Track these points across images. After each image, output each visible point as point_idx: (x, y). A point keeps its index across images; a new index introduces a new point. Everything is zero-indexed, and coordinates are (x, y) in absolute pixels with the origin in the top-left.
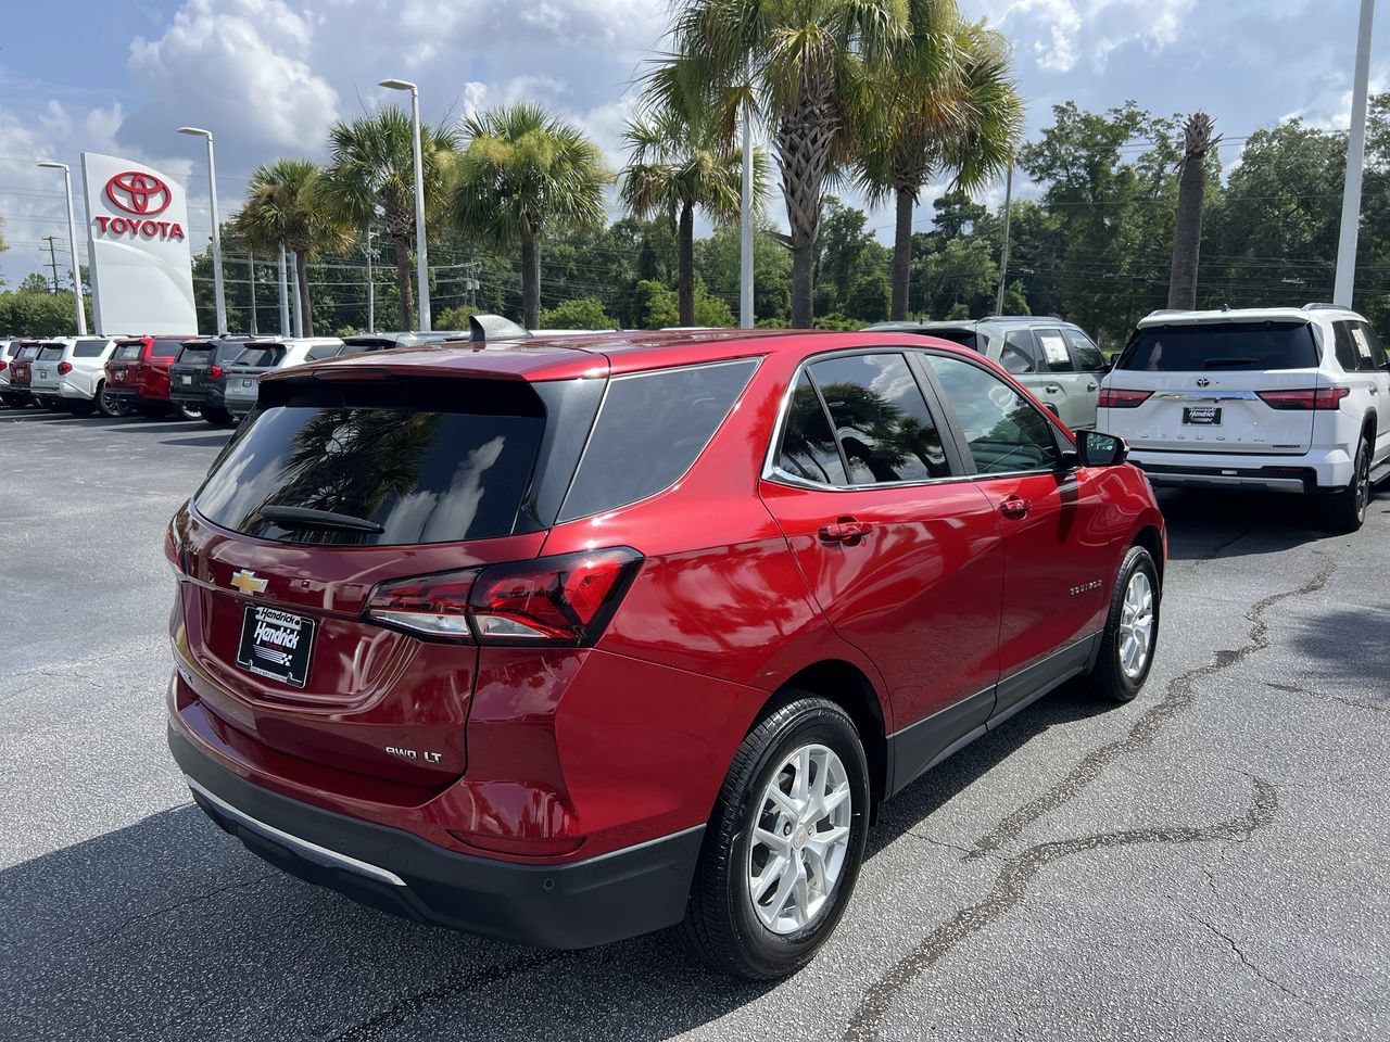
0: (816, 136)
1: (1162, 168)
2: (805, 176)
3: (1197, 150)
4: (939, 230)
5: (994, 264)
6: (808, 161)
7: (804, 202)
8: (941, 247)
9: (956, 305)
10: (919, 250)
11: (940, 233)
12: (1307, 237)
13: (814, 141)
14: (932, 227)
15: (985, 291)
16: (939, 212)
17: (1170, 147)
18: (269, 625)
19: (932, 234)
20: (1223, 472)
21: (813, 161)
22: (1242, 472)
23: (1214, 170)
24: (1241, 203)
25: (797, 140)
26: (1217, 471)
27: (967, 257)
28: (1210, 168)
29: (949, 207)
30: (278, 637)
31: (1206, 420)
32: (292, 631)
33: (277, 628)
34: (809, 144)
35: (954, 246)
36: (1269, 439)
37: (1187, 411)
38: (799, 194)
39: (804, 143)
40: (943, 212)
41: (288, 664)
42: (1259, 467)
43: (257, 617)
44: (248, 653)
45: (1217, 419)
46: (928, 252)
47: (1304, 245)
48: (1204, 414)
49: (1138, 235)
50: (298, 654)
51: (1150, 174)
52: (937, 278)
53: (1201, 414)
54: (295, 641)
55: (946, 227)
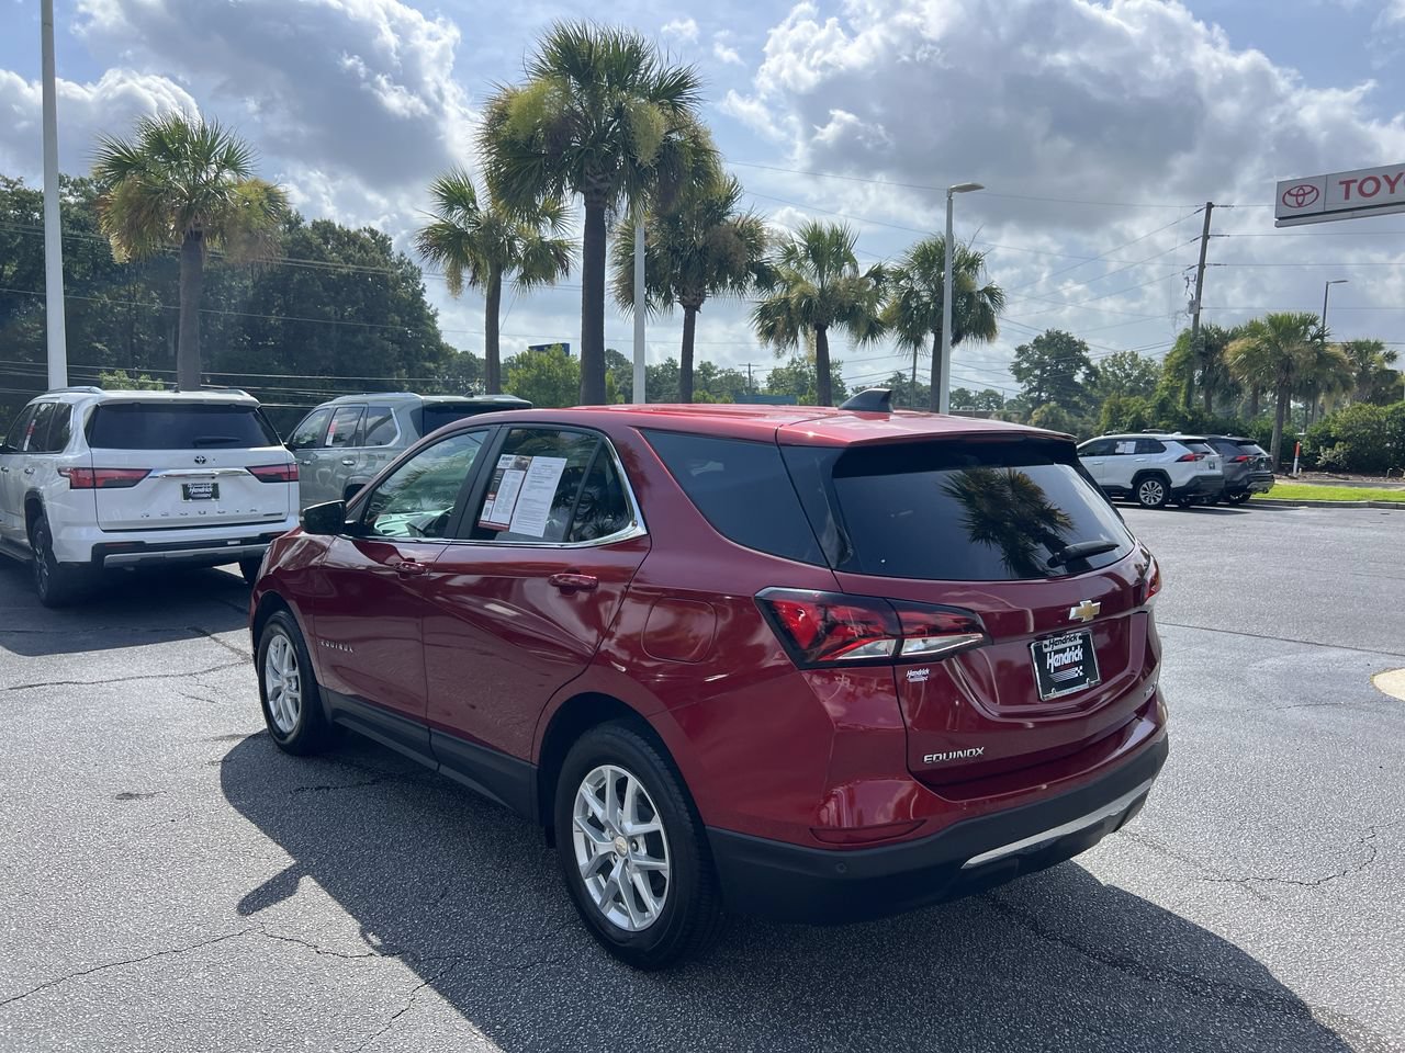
18: (1057, 652)
20: (229, 543)
22: (245, 541)
26: (223, 543)
30: (1066, 658)
31: (206, 495)
32: (1076, 647)
33: (1063, 651)
36: (262, 509)
37: (185, 487)
41: (1081, 674)
42: (257, 535)
43: (1045, 650)
44: (1049, 684)
45: (215, 494)
48: (202, 490)
50: (1086, 662)
53: (200, 490)
54: (1080, 654)
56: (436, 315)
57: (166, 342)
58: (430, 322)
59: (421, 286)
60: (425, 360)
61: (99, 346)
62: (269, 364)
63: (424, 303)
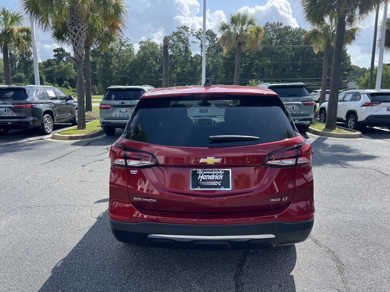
0: (83, 28)
1: (121, 48)
2: (80, 40)
3: (167, 45)
4: (56, 59)
5: (75, 70)
6: (80, 35)
7: (80, 48)
8: (58, 64)
9: (65, 81)
10: (51, 64)
11: (57, 60)
12: (157, 69)
13: (82, 29)
14: (53, 58)
15: (73, 78)
16: (55, 53)
17: (122, 42)
19: (54, 60)
21: (82, 36)
23: (132, 50)
24: (142, 59)
25: (77, 28)
27: (66, 68)
28: (131, 49)
29: (59, 52)
34: (81, 30)
35: (62, 64)
38: (78, 45)
39: (79, 30)
40: (57, 53)
46: (54, 65)
47: (156, 70)
49: (117, 65)
51: (118, 49)
52: (58, 73)
55: (58, 58)
56: (350, 57)
57: (270, 71)
58: (348, 60)
59: (346, 49)
60: (345, 71)
61: (255, 73)
62: (296, 76)
63: (347, 53)
